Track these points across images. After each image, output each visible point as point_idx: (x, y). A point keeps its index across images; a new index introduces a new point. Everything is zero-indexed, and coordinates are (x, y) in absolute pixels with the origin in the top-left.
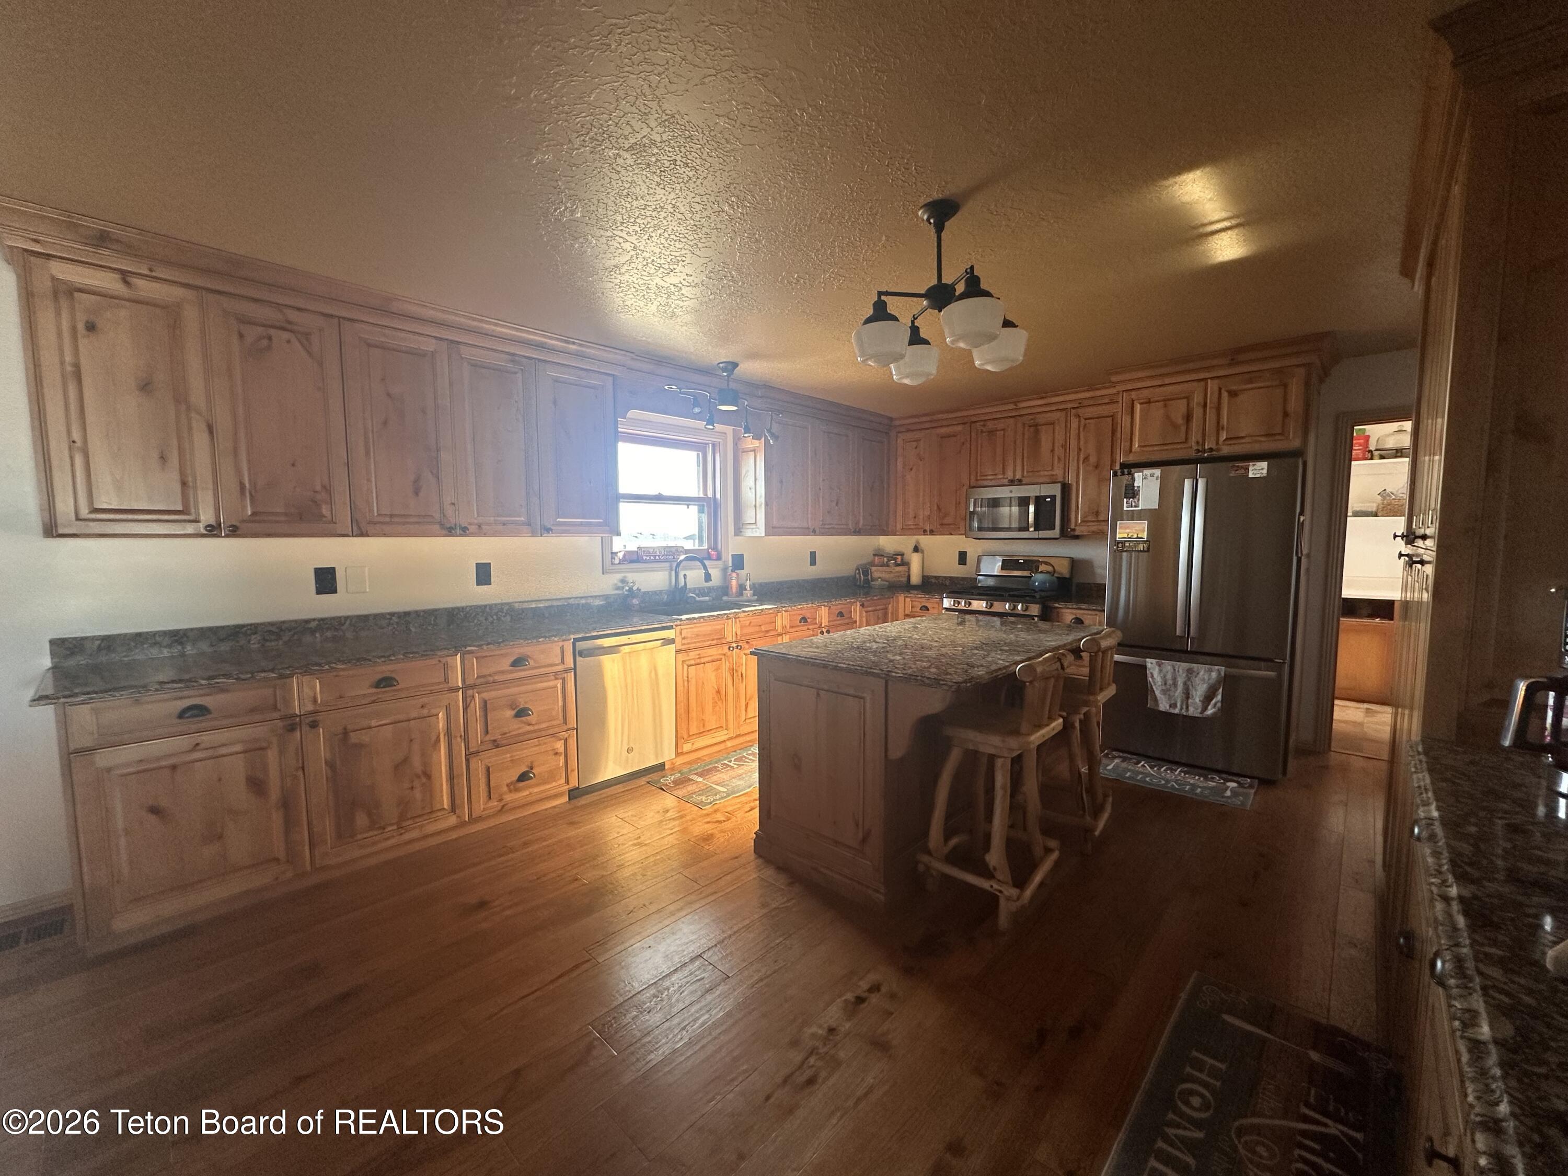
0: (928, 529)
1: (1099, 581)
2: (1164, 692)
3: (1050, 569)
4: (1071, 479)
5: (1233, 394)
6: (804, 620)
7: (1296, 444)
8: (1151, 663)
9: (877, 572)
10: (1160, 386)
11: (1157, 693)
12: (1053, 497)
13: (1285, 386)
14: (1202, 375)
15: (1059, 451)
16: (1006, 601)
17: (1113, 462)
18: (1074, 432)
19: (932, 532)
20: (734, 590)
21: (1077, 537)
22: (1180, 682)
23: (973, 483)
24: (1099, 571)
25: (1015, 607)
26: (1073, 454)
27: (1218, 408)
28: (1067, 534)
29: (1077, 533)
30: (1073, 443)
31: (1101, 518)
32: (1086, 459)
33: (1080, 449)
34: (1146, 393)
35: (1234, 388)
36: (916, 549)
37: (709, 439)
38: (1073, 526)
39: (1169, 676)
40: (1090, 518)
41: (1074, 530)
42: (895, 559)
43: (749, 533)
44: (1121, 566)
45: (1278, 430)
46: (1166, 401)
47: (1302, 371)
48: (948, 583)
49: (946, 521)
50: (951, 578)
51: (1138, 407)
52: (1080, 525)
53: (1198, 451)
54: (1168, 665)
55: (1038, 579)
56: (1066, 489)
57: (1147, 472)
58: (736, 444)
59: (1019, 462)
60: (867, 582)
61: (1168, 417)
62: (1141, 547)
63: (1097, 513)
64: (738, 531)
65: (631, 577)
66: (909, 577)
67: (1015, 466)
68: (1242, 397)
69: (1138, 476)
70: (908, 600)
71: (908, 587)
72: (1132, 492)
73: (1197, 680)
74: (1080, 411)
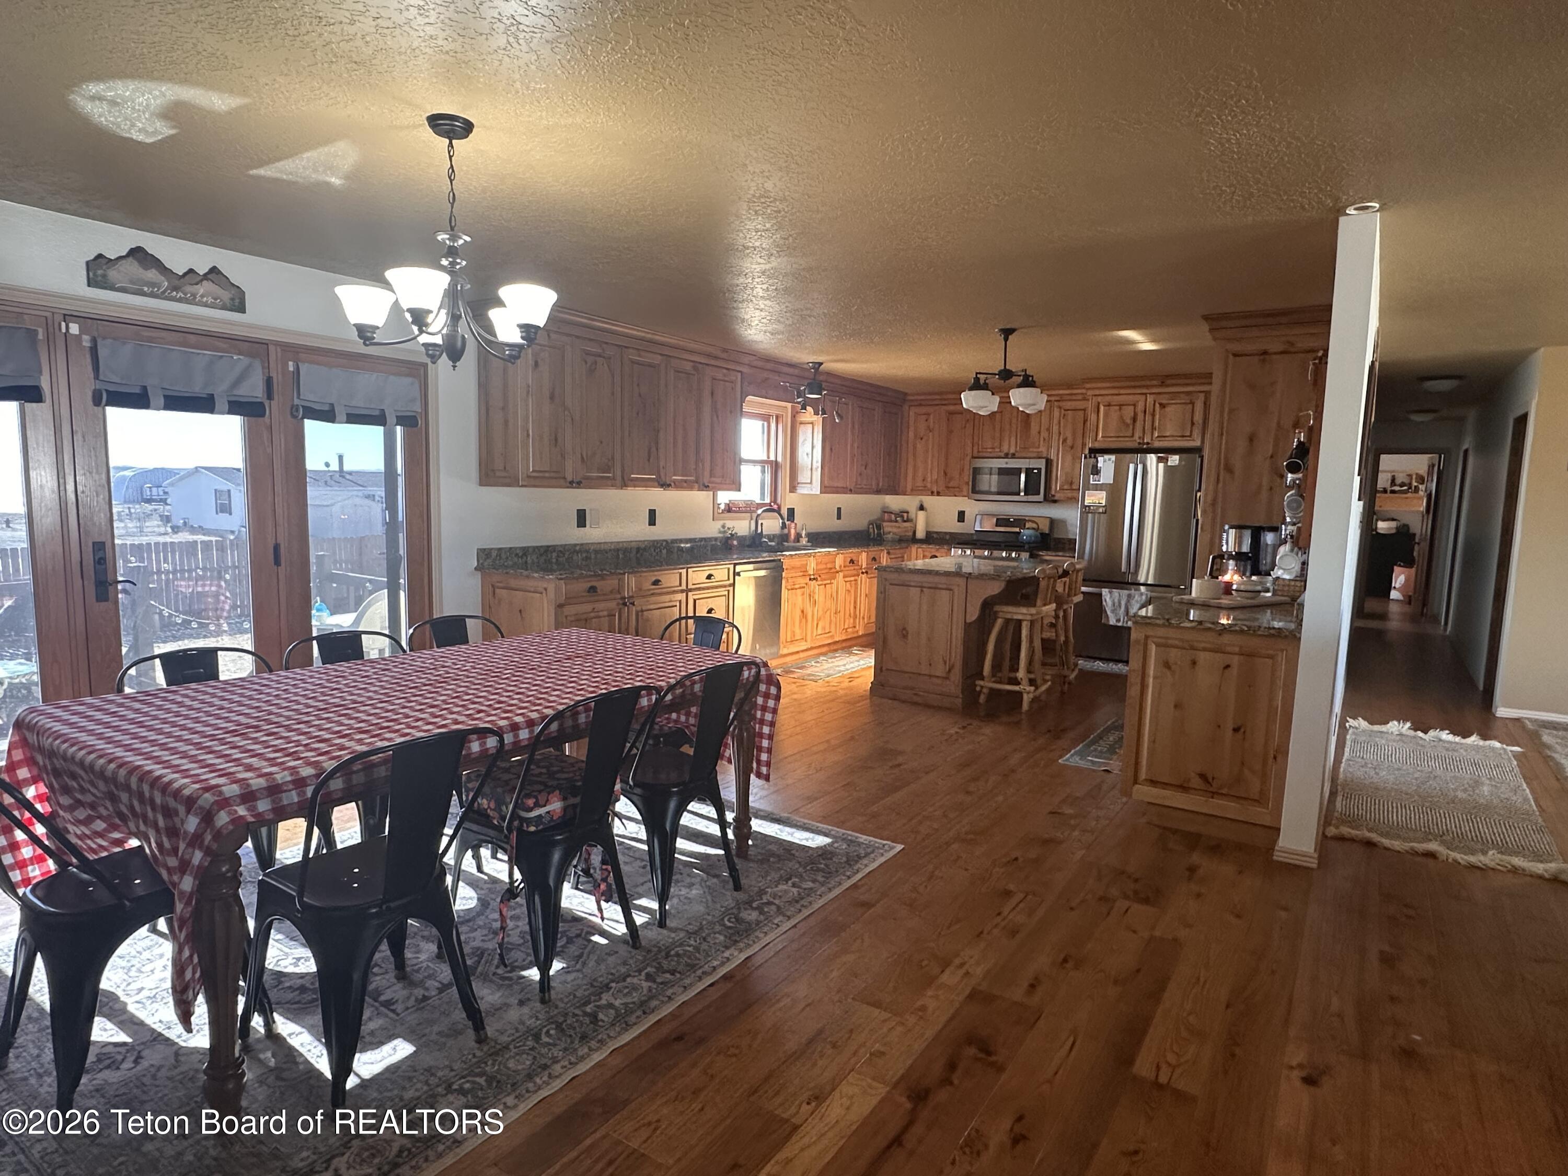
0: (935, 490)
1: (1071, 537)
2: (1113, 611)
3: (1035, 526)
4: (1053, 456)
5: (1163, 406)
6: (852, 561)
7: (1197, 443)
8: (1105, 592)
9: (888, 527)
10: (1117, 395)
11: (1109, 613)
12: (1039, 470)
13: (1193, 403)
14: (1145, 391)
15: (1044, 434)
16: (1003, 550)
17: (1084, 445)
18: (1056, 421)
19: (938, 494)
20: (792, 537)
21: (1055, 501)
22: (1123, 603)
23: (975, 454)
24: (1070, 528)
25: (1010, 555)
26: (1055, 437)
27: (1153, 415)
28: (1050, 499)
29: (1056, 498)
30: (1055, 428)
31: (1074, 487)
32: (1065, 441)
33: (1060, 433)
34: (1108, 398)
35: (1164, 402)
36: (922, 508)
37: (774, 412)
38: (1053, 493)
39: (1116, 601)
40: (1066, 487)
41: (1053, 496)
42: (902, 517)
43: (803, 490)
44: (1087, 523)
45: (1188, 434)
46: (1121, 406)
47: (1202, 396)
48: (948, 537)
49: (951, 484)
50: (951, 534)
51: (1102, 408)
52: (1058, 492)
53: (1139, 443)
54: (1116, 592)
55: (1026, 534)
56: (1049, 463)
57: (1107, 457)
58: (794, 417)
59: (1013, 439)
60: (879, 535)
61: (1121, 417)
62: (1101, 510)
63: (1071, 484)
64: (793, 489)
65: (729, 524)
66: (914, 532)
67: (1010, 442)
68: (1168, 409)
69: (1100, 459)
70: (920, 550)
71: (914, 540)
72: (1096, 471)
73: (1133, 602)
74: (1061, 404)
